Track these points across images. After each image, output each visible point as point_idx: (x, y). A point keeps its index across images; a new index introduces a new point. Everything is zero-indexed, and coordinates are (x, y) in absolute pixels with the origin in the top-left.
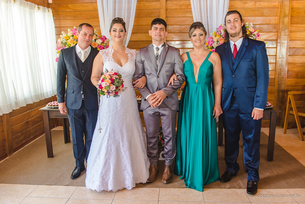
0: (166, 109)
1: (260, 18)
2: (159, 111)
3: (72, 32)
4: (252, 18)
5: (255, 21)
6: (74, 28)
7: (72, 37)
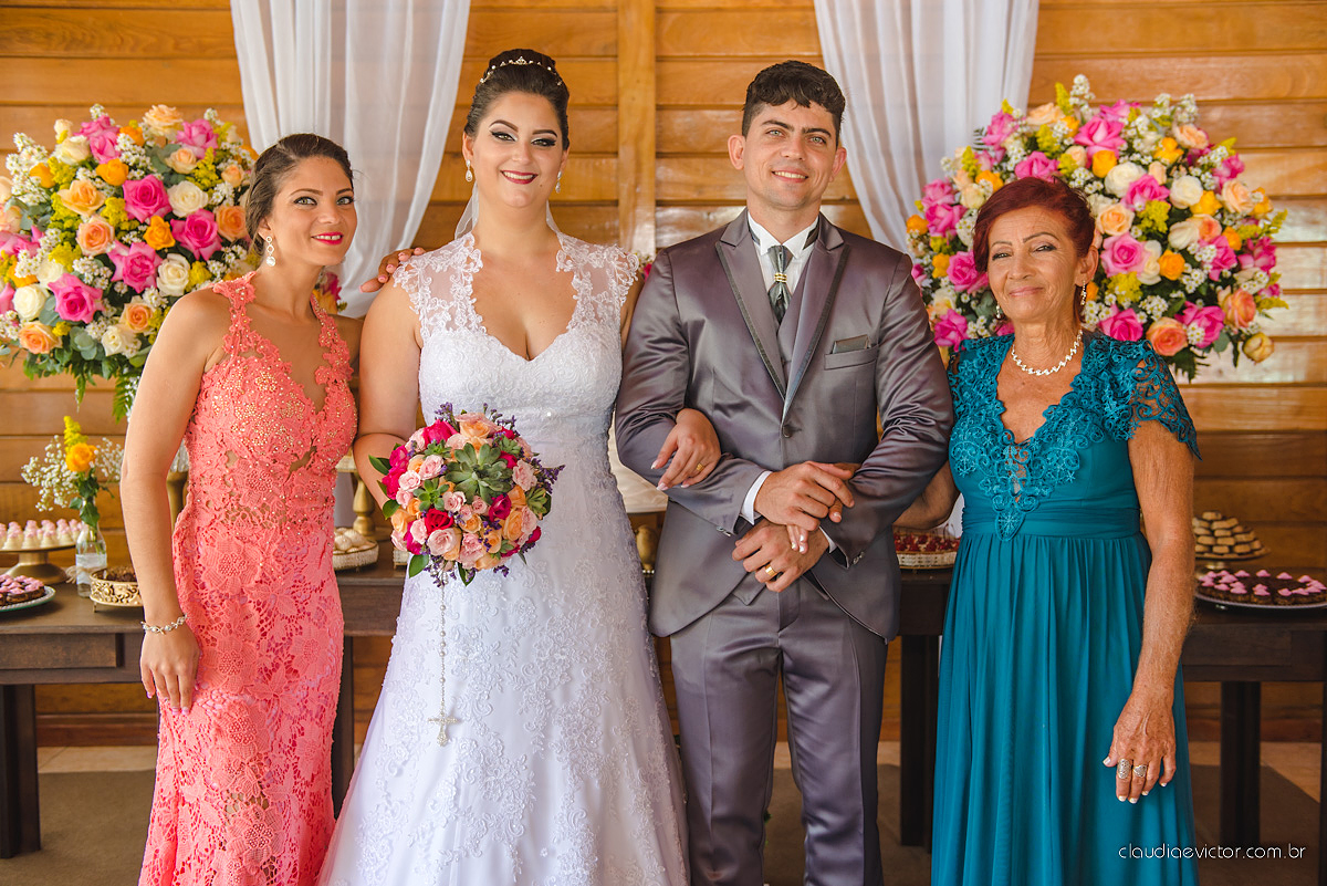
0: (826, 627)
1: (1234, 63)
2: (781, 642)
3: (82, 138)
4: (1185, 65)
5: (1198, 82)
6: (96, 112)
7: (88, 173)
